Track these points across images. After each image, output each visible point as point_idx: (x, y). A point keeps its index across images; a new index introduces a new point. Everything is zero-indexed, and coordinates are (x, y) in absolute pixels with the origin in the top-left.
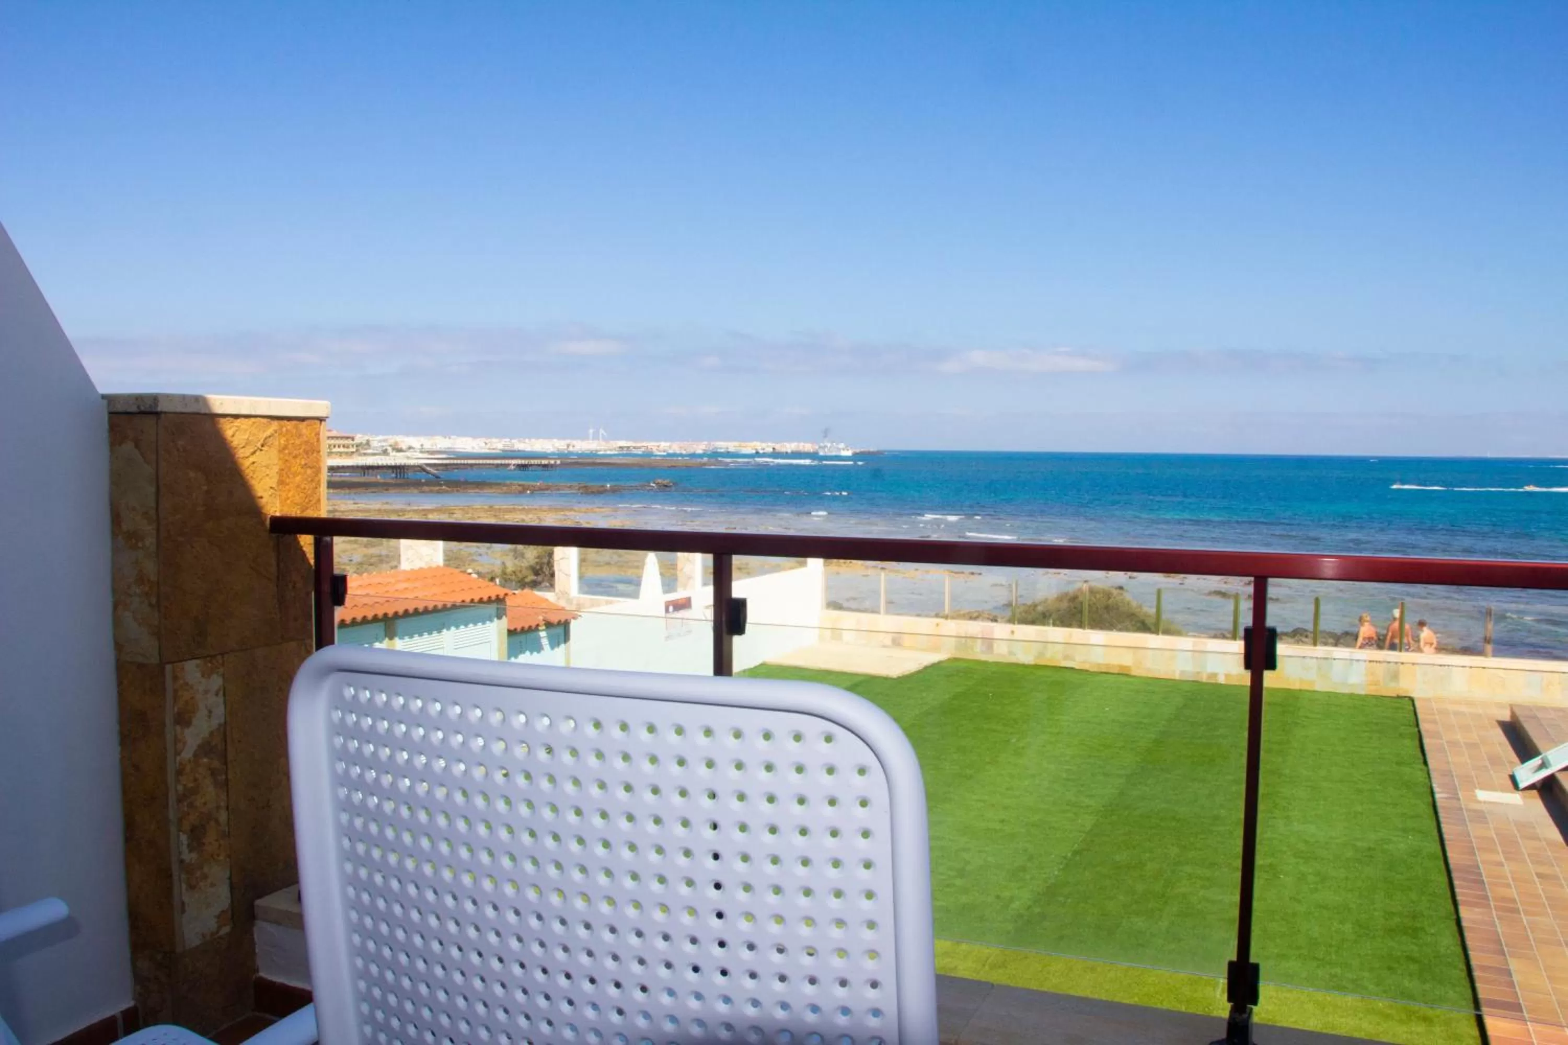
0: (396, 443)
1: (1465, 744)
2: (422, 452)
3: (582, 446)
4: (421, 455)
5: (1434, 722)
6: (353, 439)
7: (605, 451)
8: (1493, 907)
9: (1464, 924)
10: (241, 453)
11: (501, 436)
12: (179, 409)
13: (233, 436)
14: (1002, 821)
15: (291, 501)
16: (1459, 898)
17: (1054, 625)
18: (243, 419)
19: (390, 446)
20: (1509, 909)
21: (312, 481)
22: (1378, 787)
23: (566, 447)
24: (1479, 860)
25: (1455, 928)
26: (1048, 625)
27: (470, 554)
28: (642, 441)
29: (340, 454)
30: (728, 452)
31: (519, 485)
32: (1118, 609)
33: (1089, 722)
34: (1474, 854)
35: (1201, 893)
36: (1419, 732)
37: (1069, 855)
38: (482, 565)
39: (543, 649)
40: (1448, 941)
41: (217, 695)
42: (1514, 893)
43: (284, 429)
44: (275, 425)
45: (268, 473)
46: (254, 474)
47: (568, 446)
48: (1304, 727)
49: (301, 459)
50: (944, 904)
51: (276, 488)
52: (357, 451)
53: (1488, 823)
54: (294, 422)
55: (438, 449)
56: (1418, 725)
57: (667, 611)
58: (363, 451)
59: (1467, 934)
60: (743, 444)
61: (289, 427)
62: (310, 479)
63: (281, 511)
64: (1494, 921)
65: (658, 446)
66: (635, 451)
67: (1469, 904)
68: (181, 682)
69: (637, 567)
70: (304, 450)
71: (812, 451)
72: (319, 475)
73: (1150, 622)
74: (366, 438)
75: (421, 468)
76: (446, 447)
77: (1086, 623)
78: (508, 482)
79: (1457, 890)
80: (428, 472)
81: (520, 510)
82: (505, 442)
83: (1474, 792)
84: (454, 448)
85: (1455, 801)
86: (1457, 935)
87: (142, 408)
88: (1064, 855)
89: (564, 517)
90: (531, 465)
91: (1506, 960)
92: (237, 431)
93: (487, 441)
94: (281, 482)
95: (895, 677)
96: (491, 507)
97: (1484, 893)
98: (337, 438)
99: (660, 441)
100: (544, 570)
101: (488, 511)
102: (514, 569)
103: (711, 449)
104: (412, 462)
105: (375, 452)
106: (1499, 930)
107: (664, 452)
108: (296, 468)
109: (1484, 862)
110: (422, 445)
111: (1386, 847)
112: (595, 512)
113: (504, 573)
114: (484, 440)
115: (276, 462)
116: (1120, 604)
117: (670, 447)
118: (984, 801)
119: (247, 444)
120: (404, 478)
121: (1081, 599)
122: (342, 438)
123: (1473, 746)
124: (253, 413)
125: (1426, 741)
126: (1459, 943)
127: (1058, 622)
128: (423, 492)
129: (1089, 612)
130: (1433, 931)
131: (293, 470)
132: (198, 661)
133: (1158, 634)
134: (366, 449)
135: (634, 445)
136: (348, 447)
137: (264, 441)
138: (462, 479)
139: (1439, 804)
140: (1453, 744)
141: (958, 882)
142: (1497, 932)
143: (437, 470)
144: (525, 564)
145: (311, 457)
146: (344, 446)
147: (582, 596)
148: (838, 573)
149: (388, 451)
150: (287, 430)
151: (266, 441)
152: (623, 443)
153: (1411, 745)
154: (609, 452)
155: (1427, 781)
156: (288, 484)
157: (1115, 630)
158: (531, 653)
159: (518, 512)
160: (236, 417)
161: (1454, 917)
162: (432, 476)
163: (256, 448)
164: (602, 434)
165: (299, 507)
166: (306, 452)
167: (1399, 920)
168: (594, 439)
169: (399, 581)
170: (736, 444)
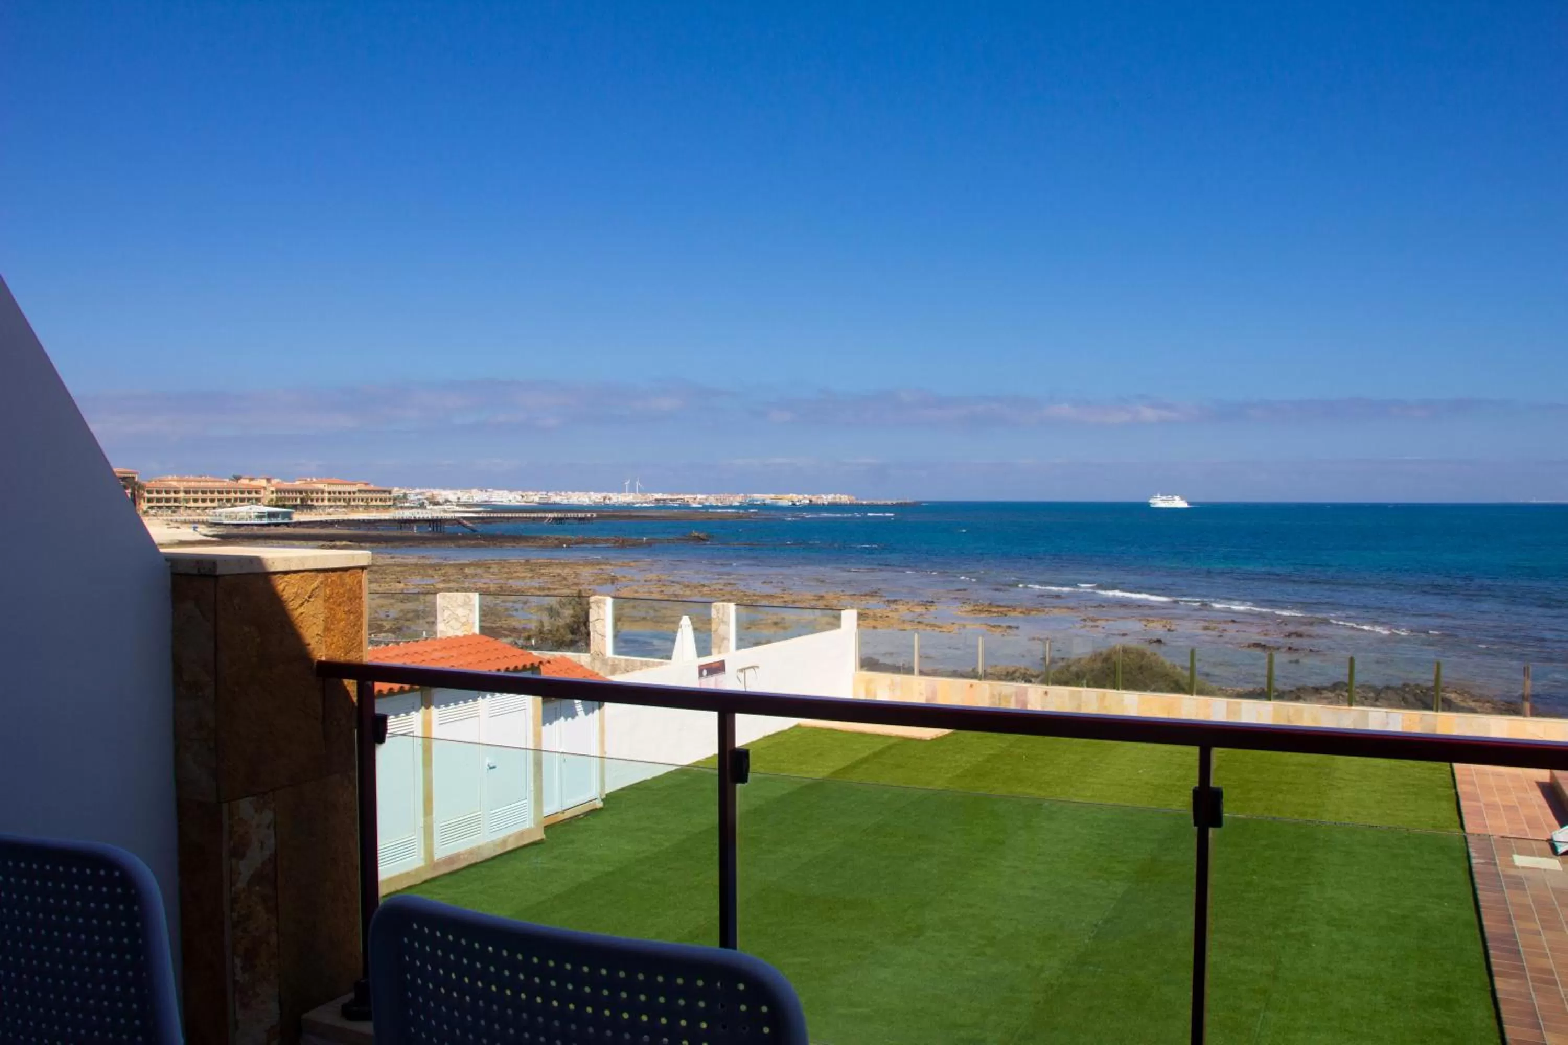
0: (433, 496)
1: (1504, 806)
2: (457, 505)
3: (618, 499)
4: (458, 509)
5: (1472, 783)
6: (390, 493)
7: (642, 503)
8: (1528, 977)
9: (1500, 996)
10: (291, 605)
11: (537, 490)
12: (237, 571)
13: (283, 590)
14: (1033, 888)
15: (336, 646)
16: (1494, 969)
17: (1088, 686)
18: (292, 574)
19: (427, 499)
20: (1546, 980)
21: (355, 625)
22: (1413, 852)
23: (602, 500)
24: (1515, 928)
25: (1490, 1000)
26: (1082, 686)
27: (507, 610)
28: (679, 494)
29: (377, 507)
30: (764, 504)
31: (557, 539)
32: (1151, 669)
33: (1122, 785)
34: (1511, 923)
35: (1232, 962)
36: (1457, 793)
37: (1100, 922)
38: (519, 621)
39: (577, 715)
40: (1482, 1014)
41: (268, 827)
42: (1550, 963)
43: (330, 580)
44: (321, 575)
45: (315, 621)
46: (302, 623)
47: (605, 498)
48: (1339, 788)
49: (344, 606)
50: (974, 973)
51: (322, 634)
52: (394, 504)
53: (1525, 890)
54: (338, 573)
55: (475, 502)
56: (1455, 787)
57: (701, 675)
58: (399, 505)
59: (1503, 1008)
60: (779, 496)
61: (333, 578)
62: (352, 624)
63: (326, 655)
64: (1530, 994)
65: (695, 499)
66: (671, 504)
67: (1504, 975)
68: (237, 818)
69: (673, 622)
70: (348, 597)
71: (848, 502)
72: (361, 619)
73: (1184, 682)
74: (403, 491)
75: (457, 521)
76: (483, 500)
77: (1120, 684)
78: (544, 536)
79: (1492, 960)
80: (464, 526)
81: (557, 564)
82: (542, 495)
83: (1511, 857)
84: (491, 501)
85: (1492, 867)
86: (1492, 1007)
87: (202, 571)
88: (1095, 922)
89: (600, 571)
90: (567, 518)
91: (1542, 1033)
92: (287, 585)
93: (524, 494)
94: (327, 629)
95: (929, 739)
96: (527, 561)
97: (1519, 964)
98: (374, 491)
99: (697, 494)
100: (581, 629)
101: (525, 565)
102: (549, 628)
103: (747, 501)
104: (449, 515)
105: (412, 505)
106: (1535, 1003)
107: (699, 504)
108: (340, 615)
109: (1521, 931)
110: (459, 498)
111: (1420, 914)
112: (631, 567)
113: (541, 632)
114: (520, 493)
115: (322, 610)
116: (1154, 664)
117: (706, 499)
118: (1016, 867)
119: (295, 597)
120: (440, 532)
121: (1114, 658)
122: (379, 491)
123: (1510, 808)
124: (301, 568)
125: (1463, 803)
126: (1494, 1015)
127: (1091, 683)
128: (459, 547)
129: (1123, 673)
130: (1467, 1003)
131: (338, 616)
132: (251, 799)
133: (1192, 695)
134: (404, 503)
135: (670, 497)
136: (385, 501)
137: (311, 593)
138: (498, 533)
139: (1475, 869)
140: (1491, 806)
141: (989, 951)
142: (1533, 1004)
143: (474, 523)
144: (561, 622)
145: (354, 604)
146: (381, 500)
147: (617, 656)
148: (874, 627)
149: (425, 504)
150: (332, 581)
151: (314, 593)
152: (659, 496)
153: (1447, 808)
154: (645, 505)
155: (1464, 845)
156: (333, 630)
157: (1148, 691)
158: (566, 719)
159: (555, 566)
160: (286, 573)
161: (1489, 988)
162: (469, 530)
163: (304, 600)
164: (639, 486)
165: (343, 650)
166: (350, 599)
167: (1432, 991)
168: (630, 492)
169: (436, 650)
170: (772, 496)
